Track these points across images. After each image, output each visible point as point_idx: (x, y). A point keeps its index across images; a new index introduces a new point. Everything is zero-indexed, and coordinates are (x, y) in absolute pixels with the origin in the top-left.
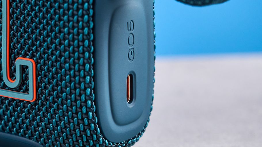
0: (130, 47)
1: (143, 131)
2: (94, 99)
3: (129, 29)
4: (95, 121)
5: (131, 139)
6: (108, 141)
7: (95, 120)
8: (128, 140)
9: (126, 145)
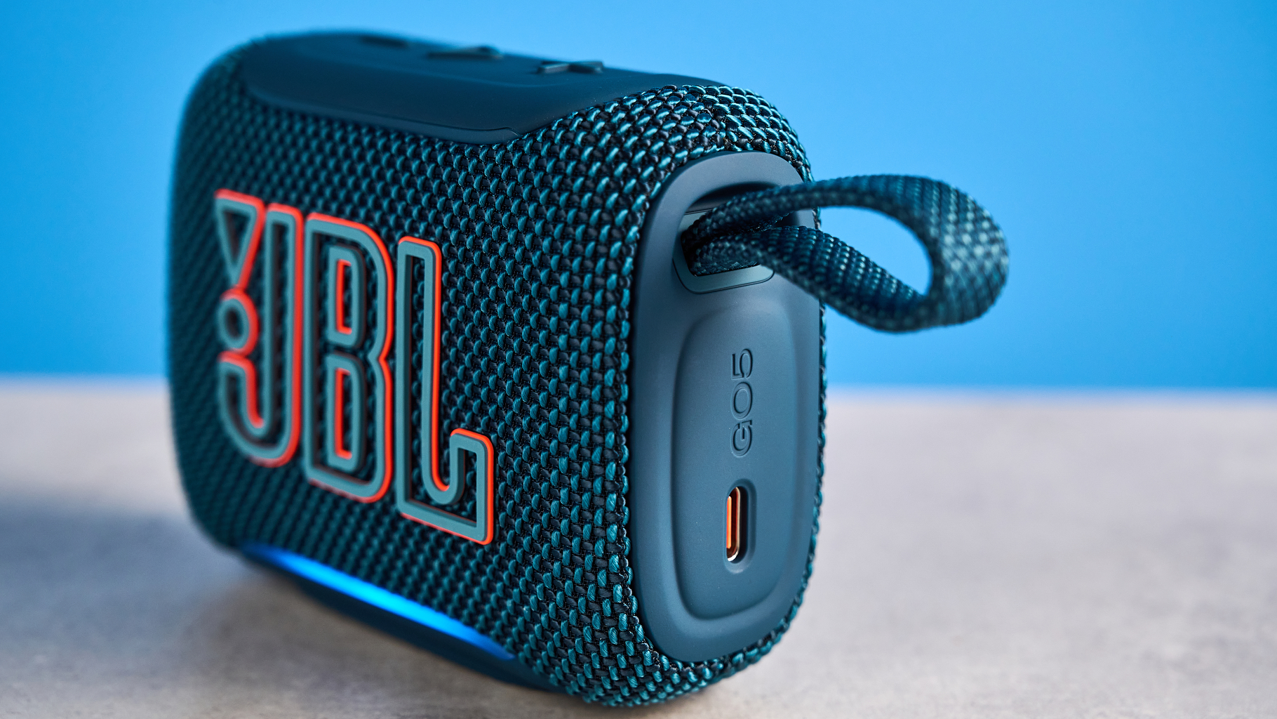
0: (740, 419)
1: (782, 630)
2: (627, 551)
3: (738, 371)
4: (631, 608)
5: (741, 651)
6: (669, 659)
7: (632, 605)
8: (735, 654)
9: (725, 665)
